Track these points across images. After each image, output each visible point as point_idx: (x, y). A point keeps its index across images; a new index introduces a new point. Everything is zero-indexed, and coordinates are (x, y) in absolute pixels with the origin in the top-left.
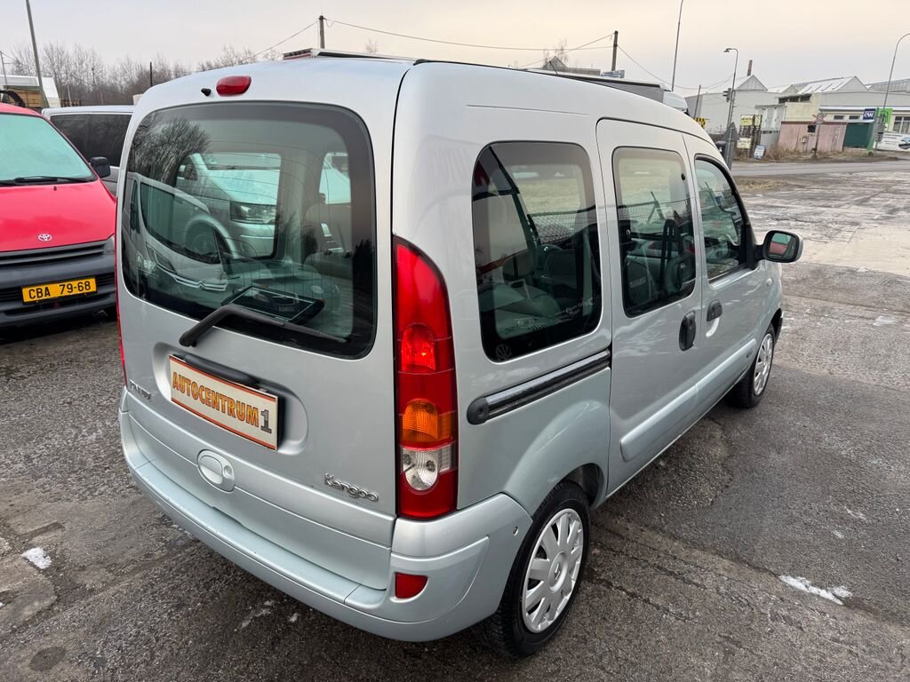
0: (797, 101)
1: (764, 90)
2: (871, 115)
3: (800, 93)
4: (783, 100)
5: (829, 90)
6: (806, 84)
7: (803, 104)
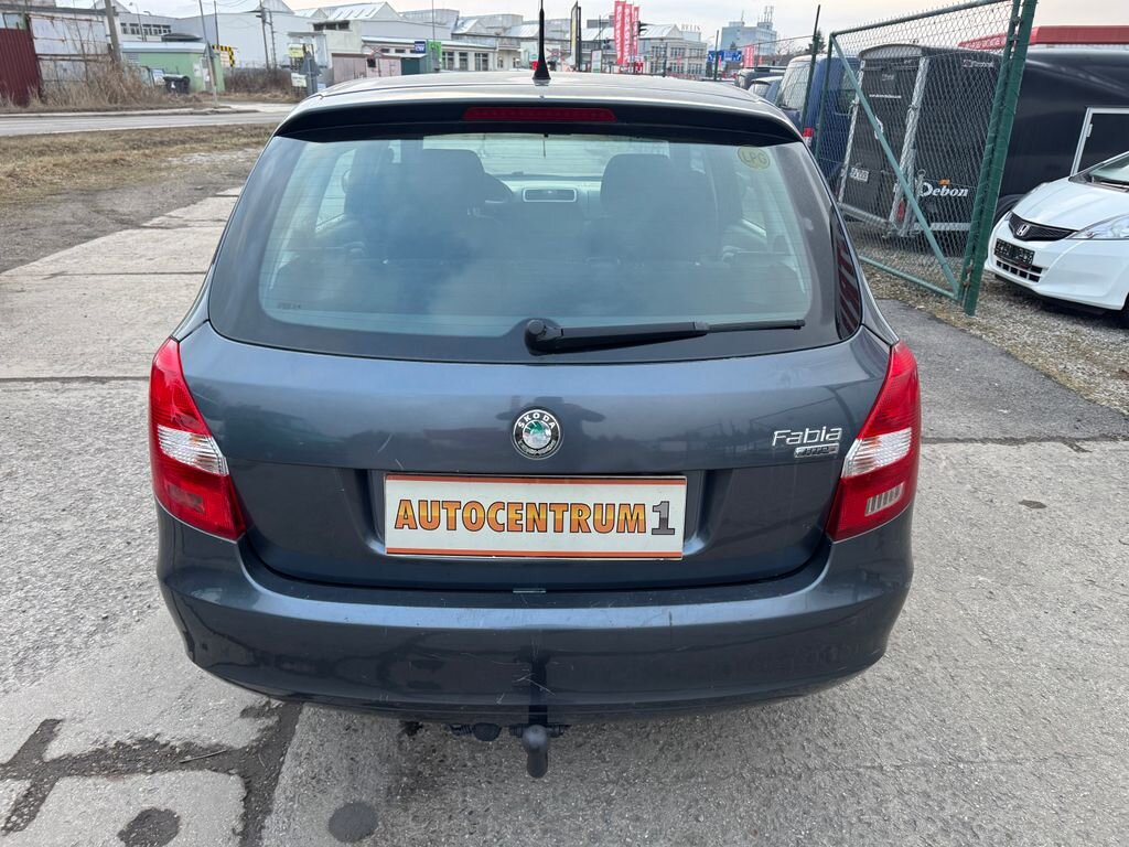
0: (335, 29)
1: (289, 12)
2: (422, 49)
4: (318, 27)
7: (343, 32)
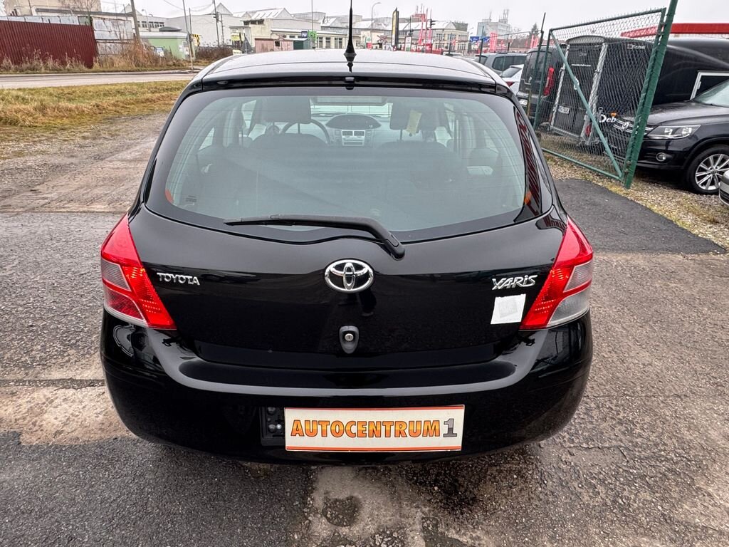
0: (256, 24)
1: (230, 15)
2: (305, 35)
3: (253, 18)
4: (246, 23)
5: (271, 17)
6: (254, 12)
7: (260, 26)
